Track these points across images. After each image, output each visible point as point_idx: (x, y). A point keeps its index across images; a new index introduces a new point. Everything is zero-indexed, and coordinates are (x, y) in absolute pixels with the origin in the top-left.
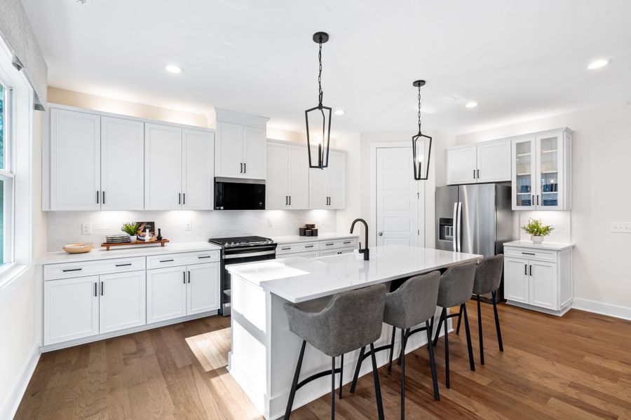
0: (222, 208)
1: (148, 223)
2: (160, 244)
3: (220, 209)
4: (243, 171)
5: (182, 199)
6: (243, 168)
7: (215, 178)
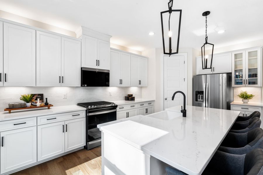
0: (86, 85)
1: (39, 95)
2: (47, 108)
3: (84, 86)
4: (98, 65)
5: (61, 80)
6: (98, 63)
7: (81, 68)
